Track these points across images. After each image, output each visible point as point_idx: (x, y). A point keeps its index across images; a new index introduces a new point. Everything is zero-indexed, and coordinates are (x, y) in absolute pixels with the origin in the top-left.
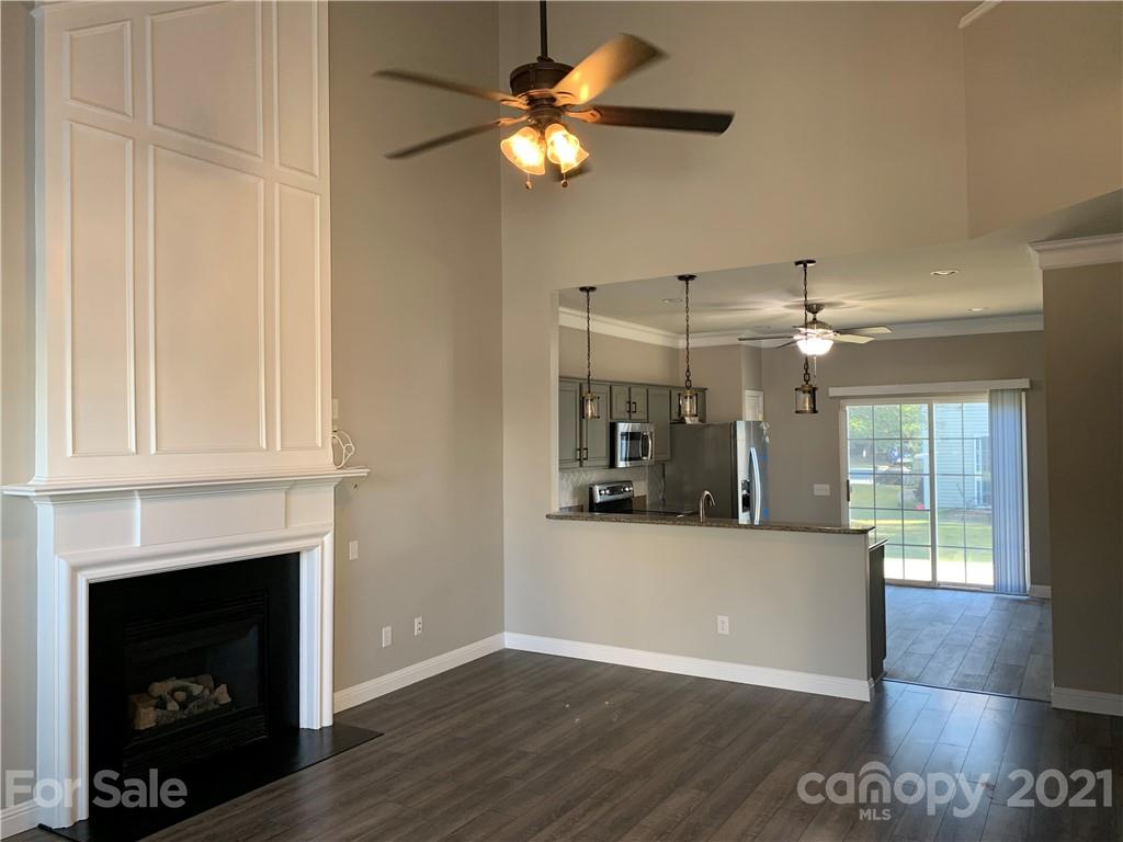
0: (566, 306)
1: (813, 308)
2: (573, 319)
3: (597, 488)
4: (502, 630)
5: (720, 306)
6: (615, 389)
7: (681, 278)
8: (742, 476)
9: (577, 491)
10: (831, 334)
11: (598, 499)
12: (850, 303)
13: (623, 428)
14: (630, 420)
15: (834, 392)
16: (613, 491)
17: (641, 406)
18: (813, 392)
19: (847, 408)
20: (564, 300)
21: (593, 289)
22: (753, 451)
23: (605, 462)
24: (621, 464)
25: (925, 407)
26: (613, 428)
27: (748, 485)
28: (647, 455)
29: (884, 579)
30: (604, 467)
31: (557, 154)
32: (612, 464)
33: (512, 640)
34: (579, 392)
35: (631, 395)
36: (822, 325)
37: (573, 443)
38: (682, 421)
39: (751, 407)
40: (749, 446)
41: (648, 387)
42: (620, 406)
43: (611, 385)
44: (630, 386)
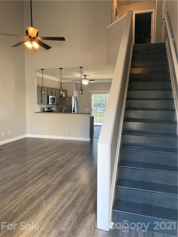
0: (38, 72)
1: (85, 76)
2: (40, 75)
3: (45, 108)
4: (26, 134)
5: (69, 74)
6: (48, 89)
7: (60, 68)
8: (73, 107)
9: (41, 109)
10: (88, 81)
11: (45, 110)
12: (92, 75)
13: (50, 97)
14: (52, 95)
15: (90, 92)
16: (48, 109)
17: (54, 93)
18: (82, 90)
19: (92, 95)
20: (38, 71)
21: (43, 69)
22: (75, 102)
23: (47, 103)
24: (50, 104)
25: (105, 95)
26: (48, 97)
27: (74, 108)
28: (55, 102)
29: (93, 125)
30: (46, 104)
31: (34, 46)
32: (48, 103)
33: (28, 136)
34: (41, 89)
35: (52, 91)
36: (86, 79)
37: (40, 99)
38: (62, 96)
39: (75, 94)
40: (74, 101)
41: (55, 89)
42: (50, 93)
43: (48, 88)
44: (52, 89)
